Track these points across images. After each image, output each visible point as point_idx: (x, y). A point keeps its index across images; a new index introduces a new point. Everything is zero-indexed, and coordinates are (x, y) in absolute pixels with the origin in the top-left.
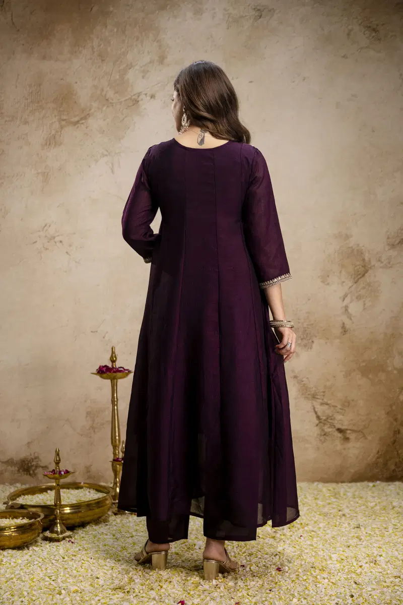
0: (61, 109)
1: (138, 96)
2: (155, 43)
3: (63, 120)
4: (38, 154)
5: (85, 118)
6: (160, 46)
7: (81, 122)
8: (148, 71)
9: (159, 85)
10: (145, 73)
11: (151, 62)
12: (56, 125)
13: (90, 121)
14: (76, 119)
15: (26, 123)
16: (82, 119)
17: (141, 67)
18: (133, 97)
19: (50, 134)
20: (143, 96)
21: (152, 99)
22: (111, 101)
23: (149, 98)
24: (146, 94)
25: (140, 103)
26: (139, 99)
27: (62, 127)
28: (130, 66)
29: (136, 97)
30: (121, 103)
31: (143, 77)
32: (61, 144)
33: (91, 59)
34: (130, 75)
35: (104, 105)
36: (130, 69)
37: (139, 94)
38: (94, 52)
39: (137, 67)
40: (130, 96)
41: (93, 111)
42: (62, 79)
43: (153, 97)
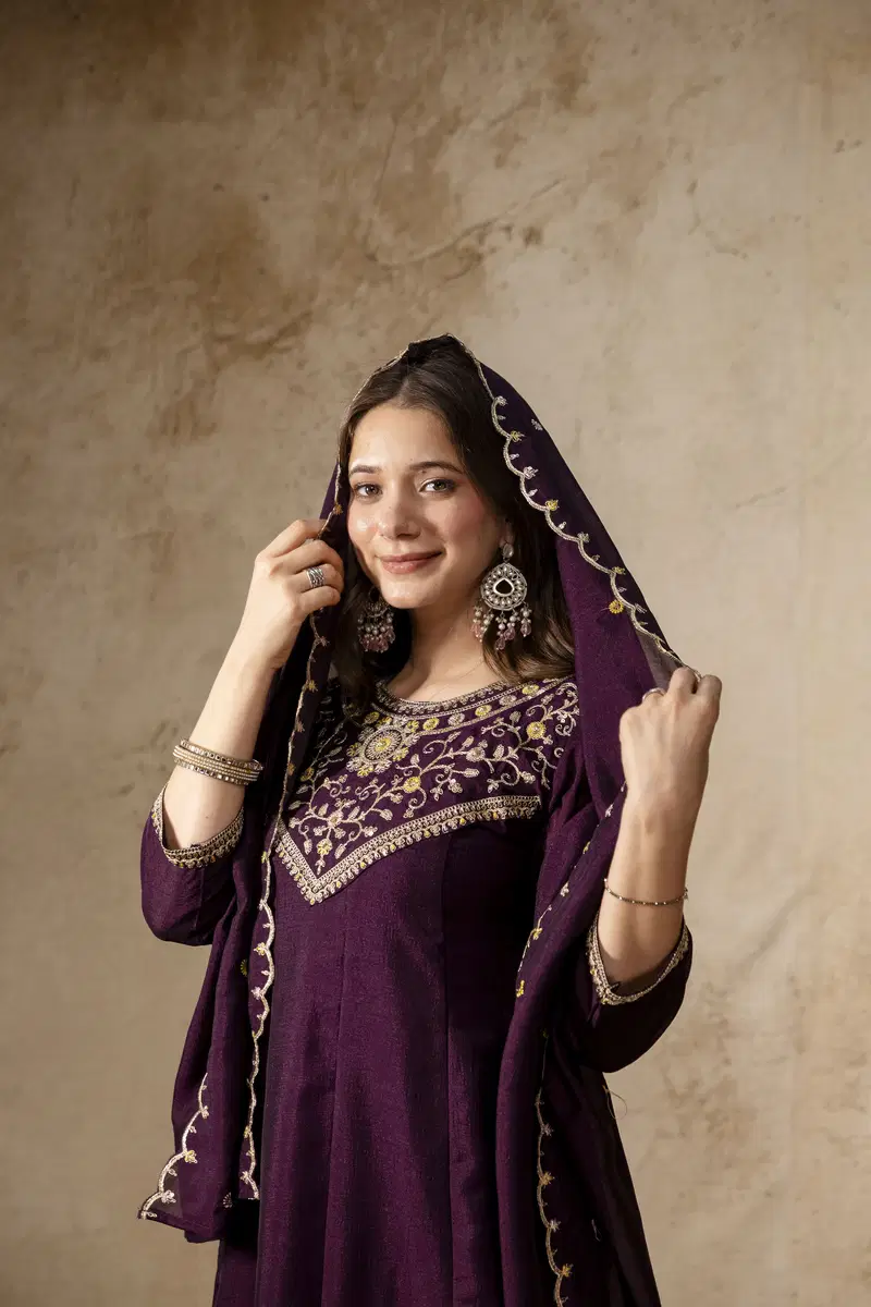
0: (214, 299)
1: (481, 239)
2: (544, 28)
3: (222, 340)
4: (137, 468)
5: (293, 330)
6: (562, 38)
7: (283, 344)
8: (517, 138)
9: (559, 187)
10: (505, 146)
11: (530, 100)
12: (198, 362)
13: (314, 339)
14: (264, 334)
15: (99, 353)
16: (283, 333)
17: (494, 123)
18: (462, 244)
19: (177, 392)
20: (496, 238)
21: (532, 249)
22: (382, 260)
23: (518, 241)
24: (508, 229)
25: (488, 263)
26: (484, 249)
27: (216, 367)
28: (452, 123)
29: (470, 241)
30: (419, 265)
31: (500, 162)
32: (212, 428)
33: (315, 105)
34: (455, 156)
35: (359, 279)
36: (451, 132)
37: (483, 230)
38: (325, 79)
39: (478, 125)
40: (449, 241)
41: (320, 299)
42: (218, 187)
43: (532, 236)
